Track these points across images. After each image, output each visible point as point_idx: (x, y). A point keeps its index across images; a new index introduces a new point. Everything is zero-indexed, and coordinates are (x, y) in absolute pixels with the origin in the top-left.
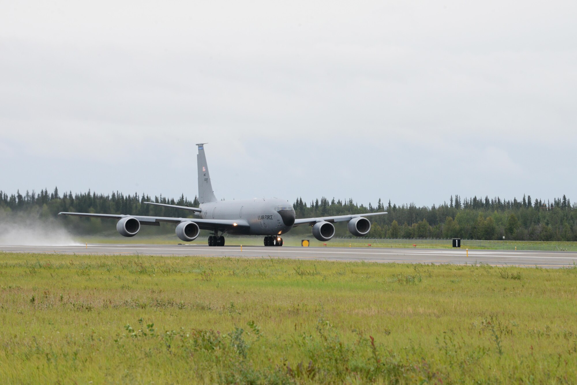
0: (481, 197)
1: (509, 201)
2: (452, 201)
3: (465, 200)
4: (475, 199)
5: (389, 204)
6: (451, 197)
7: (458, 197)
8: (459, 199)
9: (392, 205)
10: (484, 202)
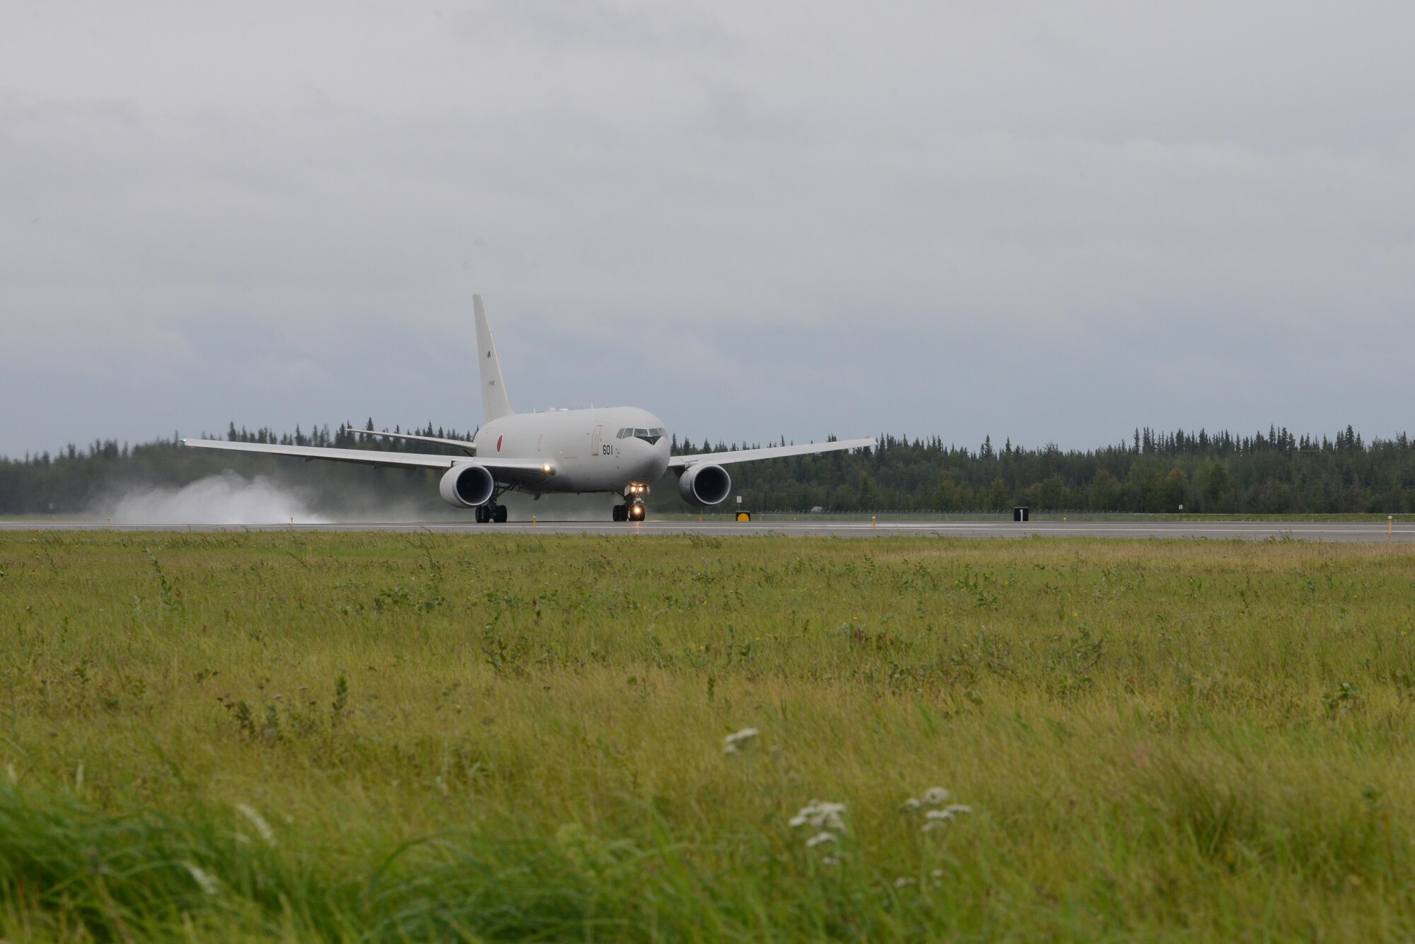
0: (1192, 431)
1: (1247, 438)
2: (1137, 439)
3: (1161, 437)
4: (1180, 435)
5: (1008, 445)
6: (1137, 432)
7: (1150, 431)
8: (1151, 435)
9: (1013, 449)
10: (1198, 441)
